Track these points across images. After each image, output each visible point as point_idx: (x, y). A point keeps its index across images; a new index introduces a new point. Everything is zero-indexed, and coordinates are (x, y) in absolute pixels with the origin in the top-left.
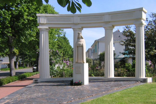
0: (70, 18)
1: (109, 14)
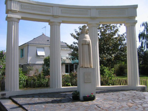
0: (49, 8)
1: (96, 9)
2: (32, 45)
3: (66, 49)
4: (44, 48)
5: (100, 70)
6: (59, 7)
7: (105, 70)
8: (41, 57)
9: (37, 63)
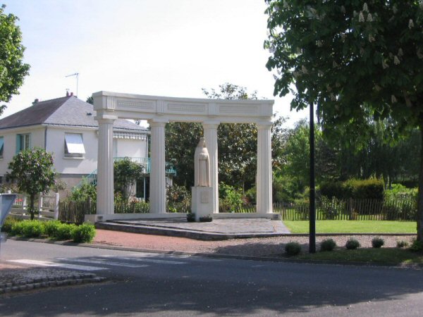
2: (54, 128)
3: (134, 138)
4: (81, 134)
5: (219, 191)
6: (166, 101)
7: (227, 191)
8: (75, 158)
9: (64, 173)
